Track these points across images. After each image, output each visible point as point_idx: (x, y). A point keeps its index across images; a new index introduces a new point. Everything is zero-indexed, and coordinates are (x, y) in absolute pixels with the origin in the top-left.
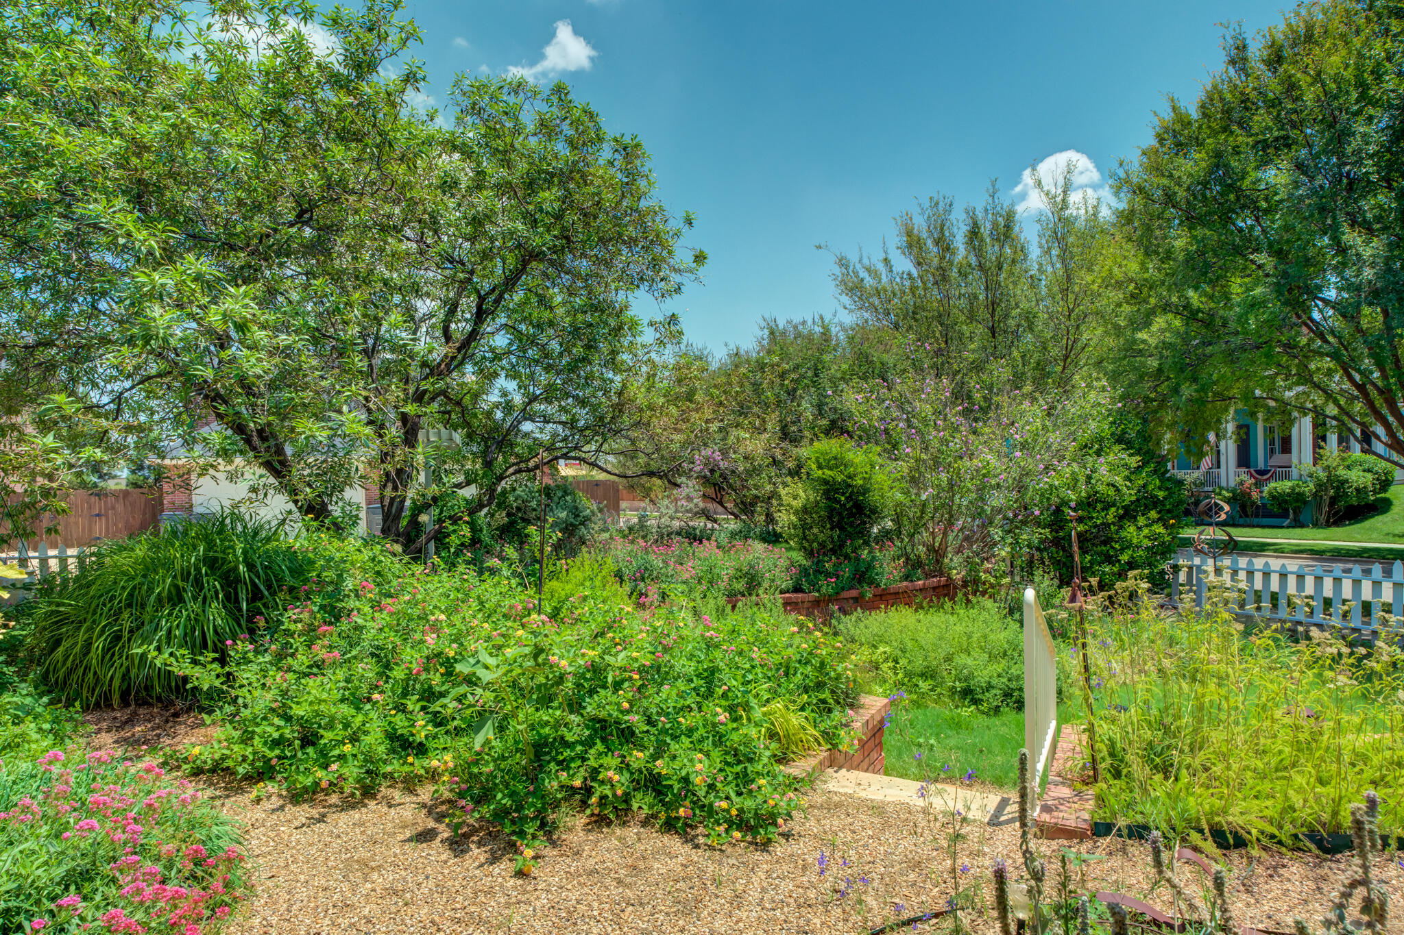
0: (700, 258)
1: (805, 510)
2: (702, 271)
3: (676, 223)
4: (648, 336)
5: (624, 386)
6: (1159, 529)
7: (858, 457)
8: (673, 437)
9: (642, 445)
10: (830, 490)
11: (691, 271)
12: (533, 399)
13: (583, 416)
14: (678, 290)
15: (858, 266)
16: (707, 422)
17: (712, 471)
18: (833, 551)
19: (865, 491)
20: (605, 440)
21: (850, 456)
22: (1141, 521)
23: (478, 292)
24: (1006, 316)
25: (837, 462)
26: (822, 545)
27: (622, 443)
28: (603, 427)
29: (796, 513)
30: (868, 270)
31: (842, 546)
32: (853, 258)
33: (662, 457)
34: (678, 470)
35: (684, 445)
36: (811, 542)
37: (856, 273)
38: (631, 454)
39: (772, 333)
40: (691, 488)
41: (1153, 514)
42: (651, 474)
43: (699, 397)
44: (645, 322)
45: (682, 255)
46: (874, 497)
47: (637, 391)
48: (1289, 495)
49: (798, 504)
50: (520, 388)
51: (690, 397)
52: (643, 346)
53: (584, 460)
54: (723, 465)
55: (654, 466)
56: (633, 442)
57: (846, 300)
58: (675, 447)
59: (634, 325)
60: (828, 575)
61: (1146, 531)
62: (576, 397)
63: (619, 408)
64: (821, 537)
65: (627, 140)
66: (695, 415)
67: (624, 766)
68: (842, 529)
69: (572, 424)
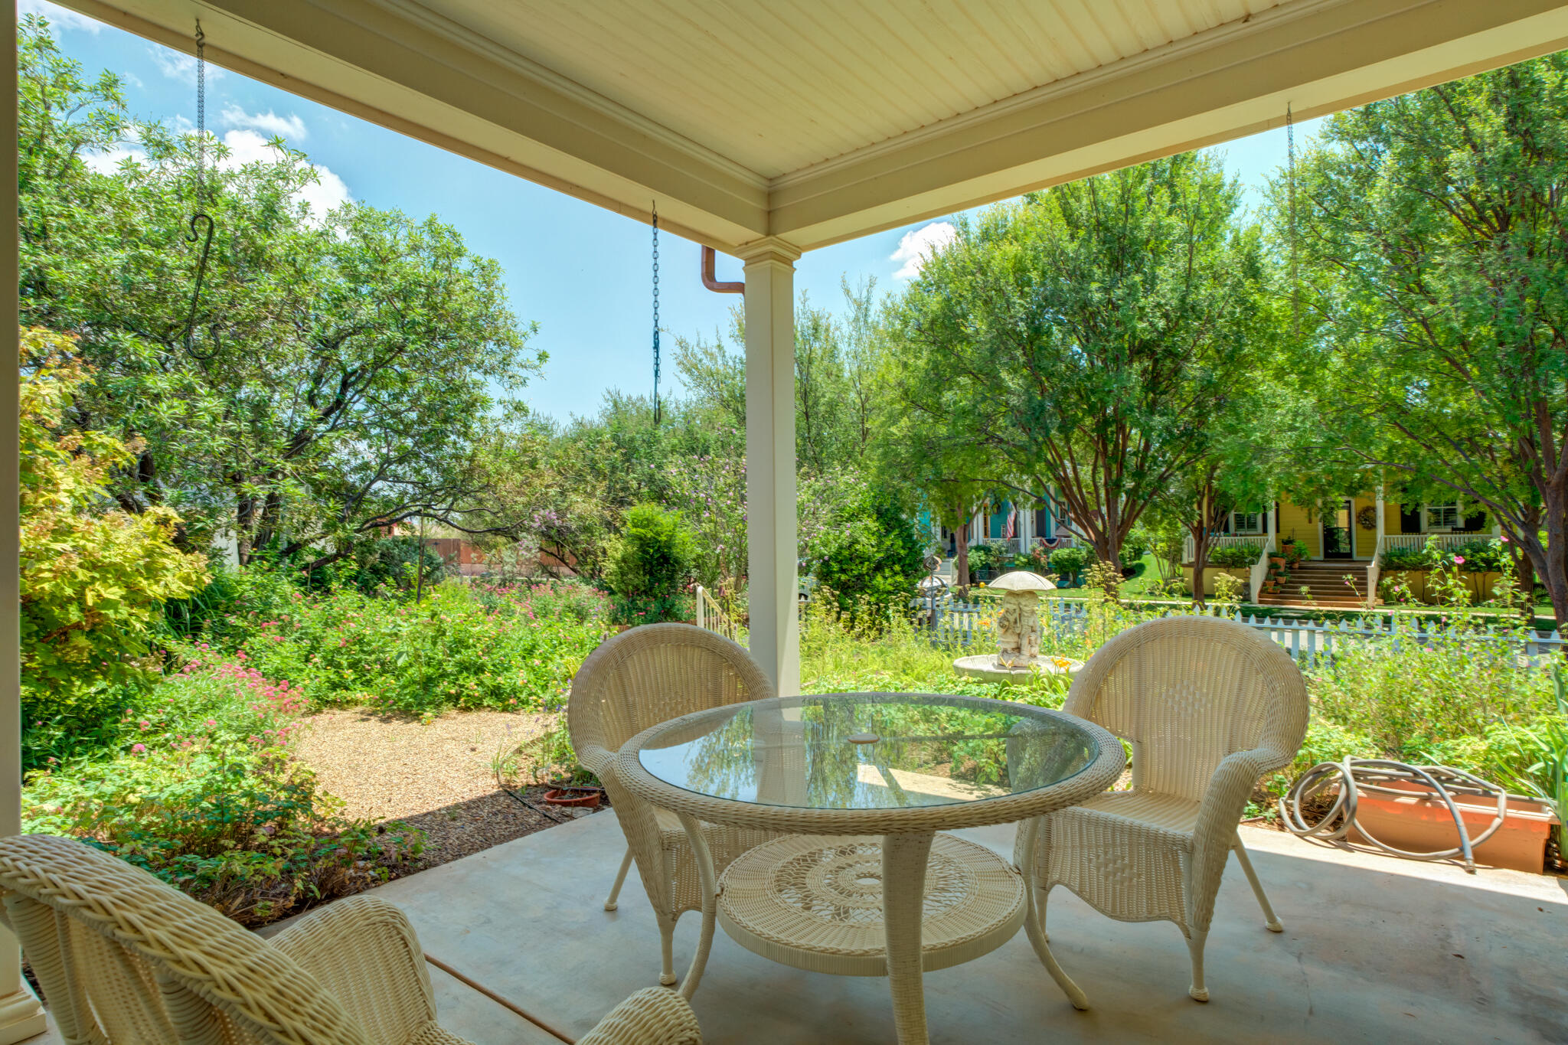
0: (543, 357)
1: (624, 560)
2: (545, 367)
3: (523, 328)
4: (497, 412)
5: (474, 455)
6: (900, 578)
7: (666, 519)
8: (517, 498)
9: (489, 504)
10: (643, 543)
11: (535, 367)
12: (387, 461)
13: (435, 478)
14: (524, 383)
15: (696, 349)
16: (548, 486)
17: (548, 527)
18: (645, 592)
19: (669, 545)
20: (456, 500)
21: (660, 518)
22: (887, 572)
23: (344, 370)
24: (816, 404)
25: (648, 523)
26: (636, 588)
27: (467, 503)
28: (455, 488)
29: (617, 563)
30: (706, 352)
31: (651, 589)
32: (692, 342)
33: (507, 516)
34: (521, 527)
35: (526, 505)
36: (627, 585)
37: (694, 355)
38: (477, 513)
39: (615, 405)
40: (530, 542)
41: (897, 568)
42: (497, 531)
43: (541, 466)
44: (496, 399)
45: (527, 353)
46: (676, 551)
47: (484, 458)
48: (1067, 560)
49: (618, 556)
50: (370, 447)
51: (533, 464)
52: (493, 421)
53: (435, 516)
54: (558, 523)
55: (499, 523)
56: (480, 501)
57: (685, 377)
58: (518, 508)
59: (485, 403)
60: (640, 610)
61: (890, 580)
62: (427, 461)
63: (469, 473)
64: (636, 581)
65: (485, 262)
66: (537, 482)
67: (481, 684)
68: (651, 574)
69: (423, 484)
